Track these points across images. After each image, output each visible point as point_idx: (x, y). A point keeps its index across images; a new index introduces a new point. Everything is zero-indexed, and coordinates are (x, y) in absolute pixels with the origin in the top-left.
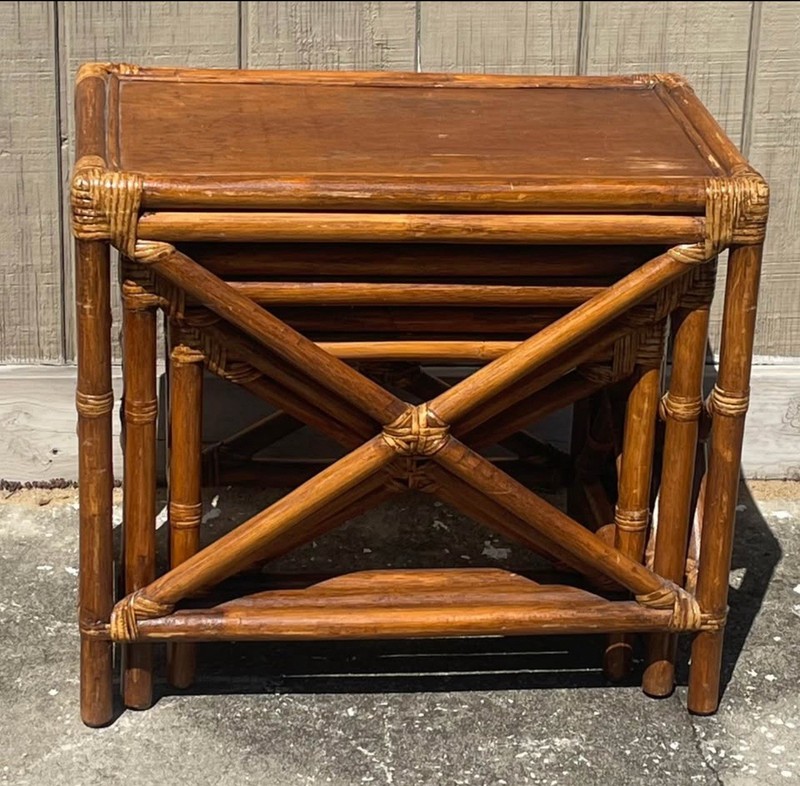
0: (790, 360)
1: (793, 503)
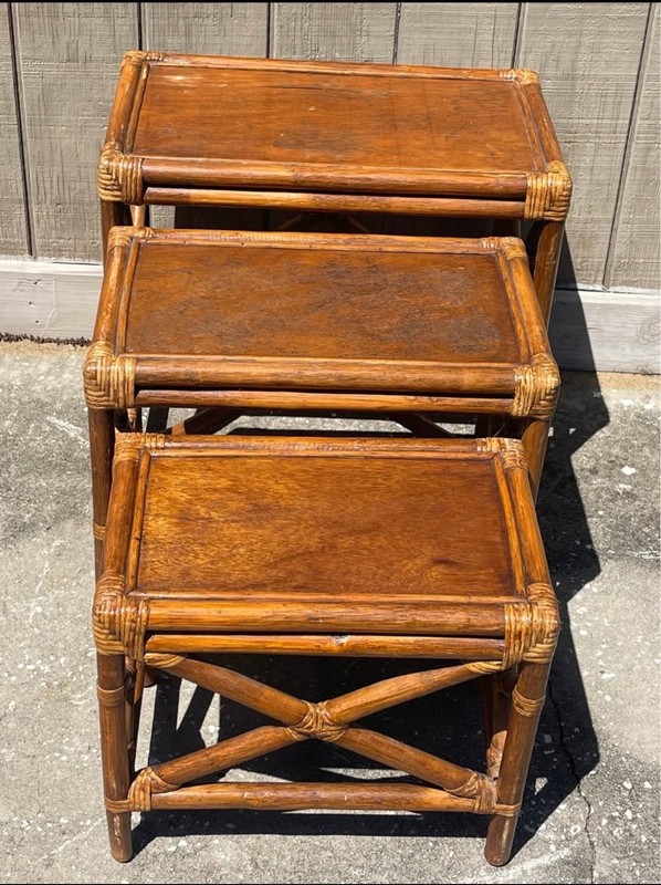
0: (649, 290)
1: (637, 393)
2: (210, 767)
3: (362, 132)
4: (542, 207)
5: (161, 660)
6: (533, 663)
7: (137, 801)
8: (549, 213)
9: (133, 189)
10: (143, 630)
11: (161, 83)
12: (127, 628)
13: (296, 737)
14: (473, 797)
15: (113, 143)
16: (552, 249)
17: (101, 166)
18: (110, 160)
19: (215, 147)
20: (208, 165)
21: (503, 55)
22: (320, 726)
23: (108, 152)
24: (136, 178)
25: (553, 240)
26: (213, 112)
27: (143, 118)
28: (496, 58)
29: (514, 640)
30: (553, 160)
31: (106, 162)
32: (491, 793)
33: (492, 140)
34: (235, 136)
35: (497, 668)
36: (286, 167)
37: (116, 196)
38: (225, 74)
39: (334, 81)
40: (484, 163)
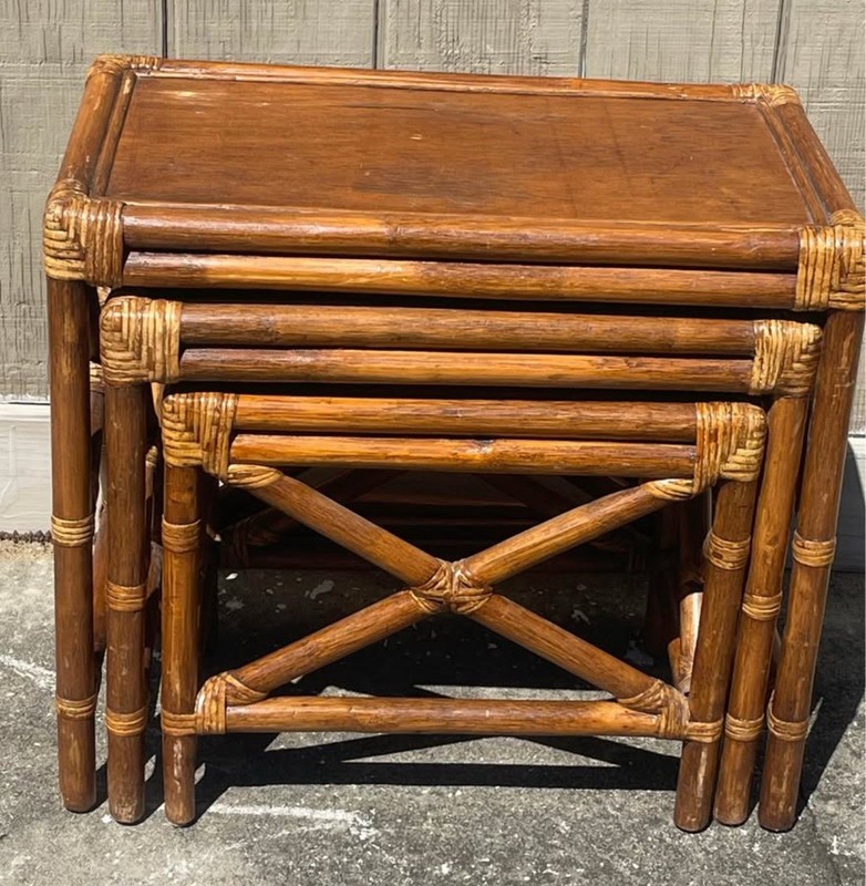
2: (307, 661)
3: (504, 170)
4: (826, 284)
5: (249, 475)
6: (733, 481)
7: (207, 715)
8: (839, 296)
9: (105, 255)
10: (229, 425)
11: (155, 100)
12: (209, 422)
13: (424, 606)
14: (655, 712)
15: (71, 180)
16: (845, 359)
17: (49, 216)
18: (65, 205)
19: (249, 189)
20: (239, 216)
21: (759, 47)
22: (455, 587)
23: (62, 193)
24: (111, 235)
25: (846, 344)
26: (248, 141)
27: (125, 148)
28: (748, 53)
29: (710, 442)
30: (840, 208)
31: (58, 210)
32: (680, 707)
33: (730, 183)
34: (285, 174)
35: (687, 490)
36: (377, 217)
37: (75, 270)
38: (268, 90)
39: (450, 99)
40: (721, 214)
